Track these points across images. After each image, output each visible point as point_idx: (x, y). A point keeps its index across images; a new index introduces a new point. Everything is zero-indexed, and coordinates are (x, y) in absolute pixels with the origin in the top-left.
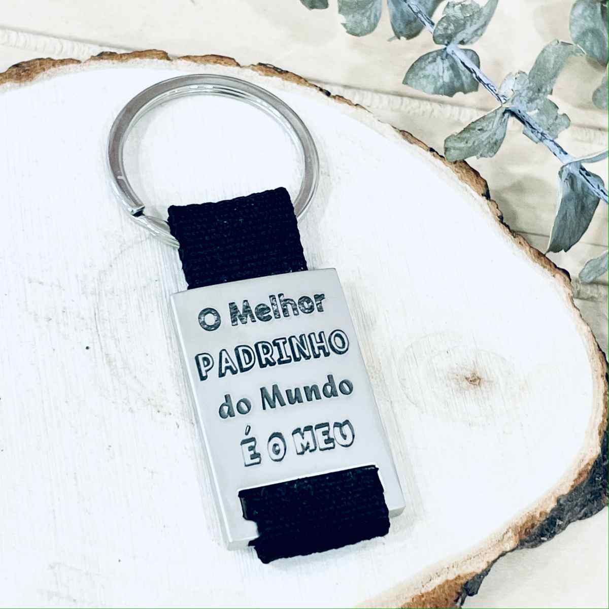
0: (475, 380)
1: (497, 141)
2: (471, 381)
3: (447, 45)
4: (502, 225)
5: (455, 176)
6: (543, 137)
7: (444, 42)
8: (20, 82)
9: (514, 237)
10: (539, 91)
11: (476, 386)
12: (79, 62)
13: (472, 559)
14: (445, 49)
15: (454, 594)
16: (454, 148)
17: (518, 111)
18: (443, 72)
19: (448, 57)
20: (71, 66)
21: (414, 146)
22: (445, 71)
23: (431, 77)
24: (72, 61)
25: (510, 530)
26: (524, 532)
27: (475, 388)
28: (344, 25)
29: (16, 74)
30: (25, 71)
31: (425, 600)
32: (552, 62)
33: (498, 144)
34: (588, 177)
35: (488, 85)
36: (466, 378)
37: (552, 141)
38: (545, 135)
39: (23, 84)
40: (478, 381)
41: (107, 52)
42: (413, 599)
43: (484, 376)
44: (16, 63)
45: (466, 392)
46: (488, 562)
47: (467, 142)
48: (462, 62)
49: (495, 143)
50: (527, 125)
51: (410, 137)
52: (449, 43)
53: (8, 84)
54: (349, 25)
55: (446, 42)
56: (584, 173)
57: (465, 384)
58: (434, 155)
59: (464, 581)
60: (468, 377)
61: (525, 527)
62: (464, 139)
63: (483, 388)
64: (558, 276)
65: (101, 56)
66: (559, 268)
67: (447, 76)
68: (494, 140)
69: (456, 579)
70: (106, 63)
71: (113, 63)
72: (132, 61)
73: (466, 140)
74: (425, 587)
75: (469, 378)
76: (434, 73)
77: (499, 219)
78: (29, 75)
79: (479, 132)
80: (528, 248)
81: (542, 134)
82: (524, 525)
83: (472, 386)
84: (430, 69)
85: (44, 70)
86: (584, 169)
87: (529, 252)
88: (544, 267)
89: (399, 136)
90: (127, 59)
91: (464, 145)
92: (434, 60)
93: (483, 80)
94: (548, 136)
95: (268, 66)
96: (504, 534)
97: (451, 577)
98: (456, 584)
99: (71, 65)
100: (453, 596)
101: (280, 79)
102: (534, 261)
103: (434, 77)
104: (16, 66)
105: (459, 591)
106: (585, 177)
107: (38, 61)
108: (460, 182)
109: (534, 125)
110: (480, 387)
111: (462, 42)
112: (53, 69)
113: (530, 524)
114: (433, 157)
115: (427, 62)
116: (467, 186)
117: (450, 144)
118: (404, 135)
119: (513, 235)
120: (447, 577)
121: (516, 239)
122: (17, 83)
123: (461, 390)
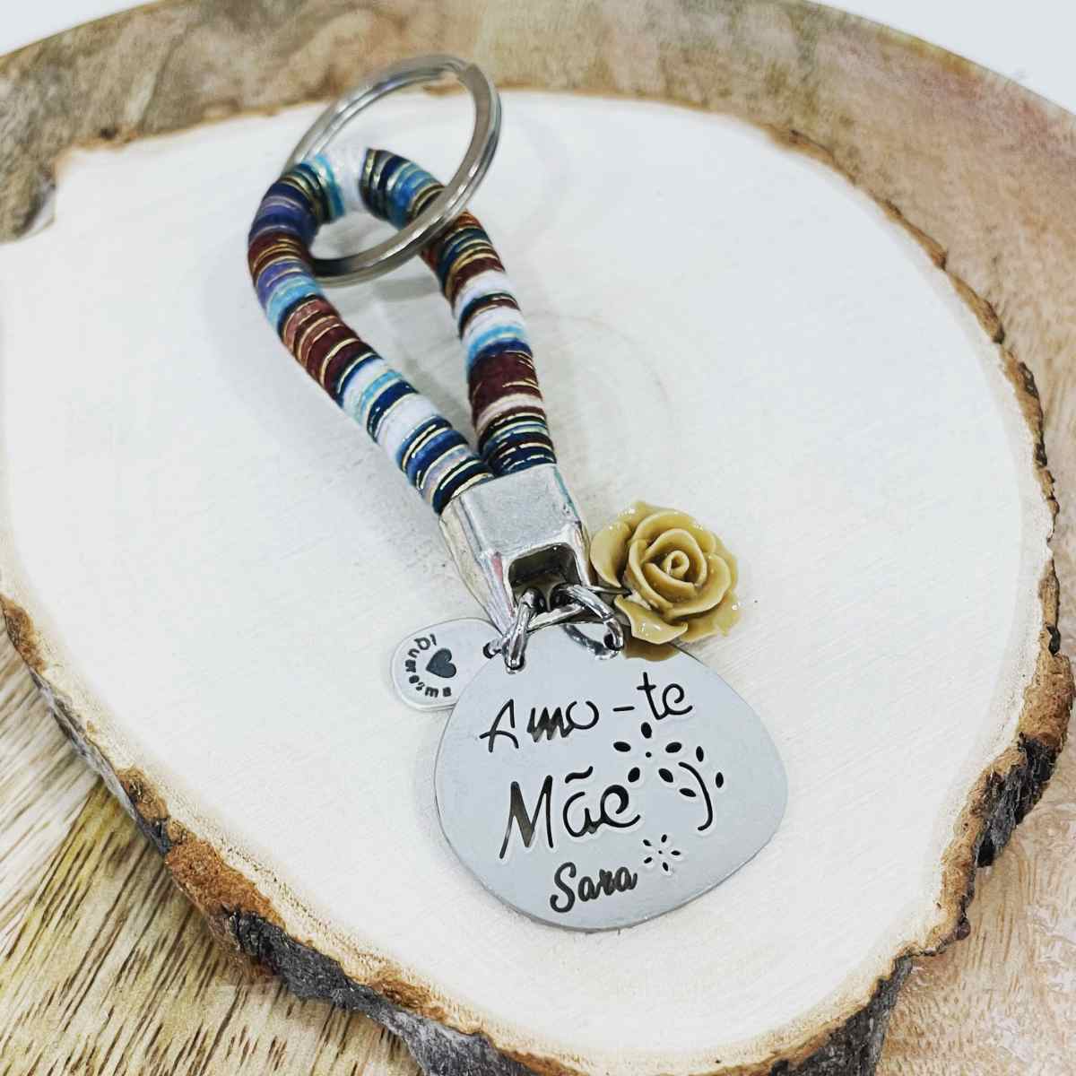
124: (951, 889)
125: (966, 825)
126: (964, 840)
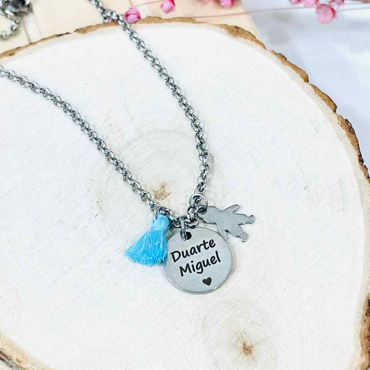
0: (247, 350)
11: (244, 352)
20: (259, 47)
36: (244, 344)
39: (229, 36)
40: (248, 352)
57: (240, 345)
60: (246, 344)
63: (246, 357)
64: (364, 357)
88: (362, 345)
101: (345, 133)
102: (360, 336)
124: (365, 347)
125: (365, 320)
126: (366, 327)
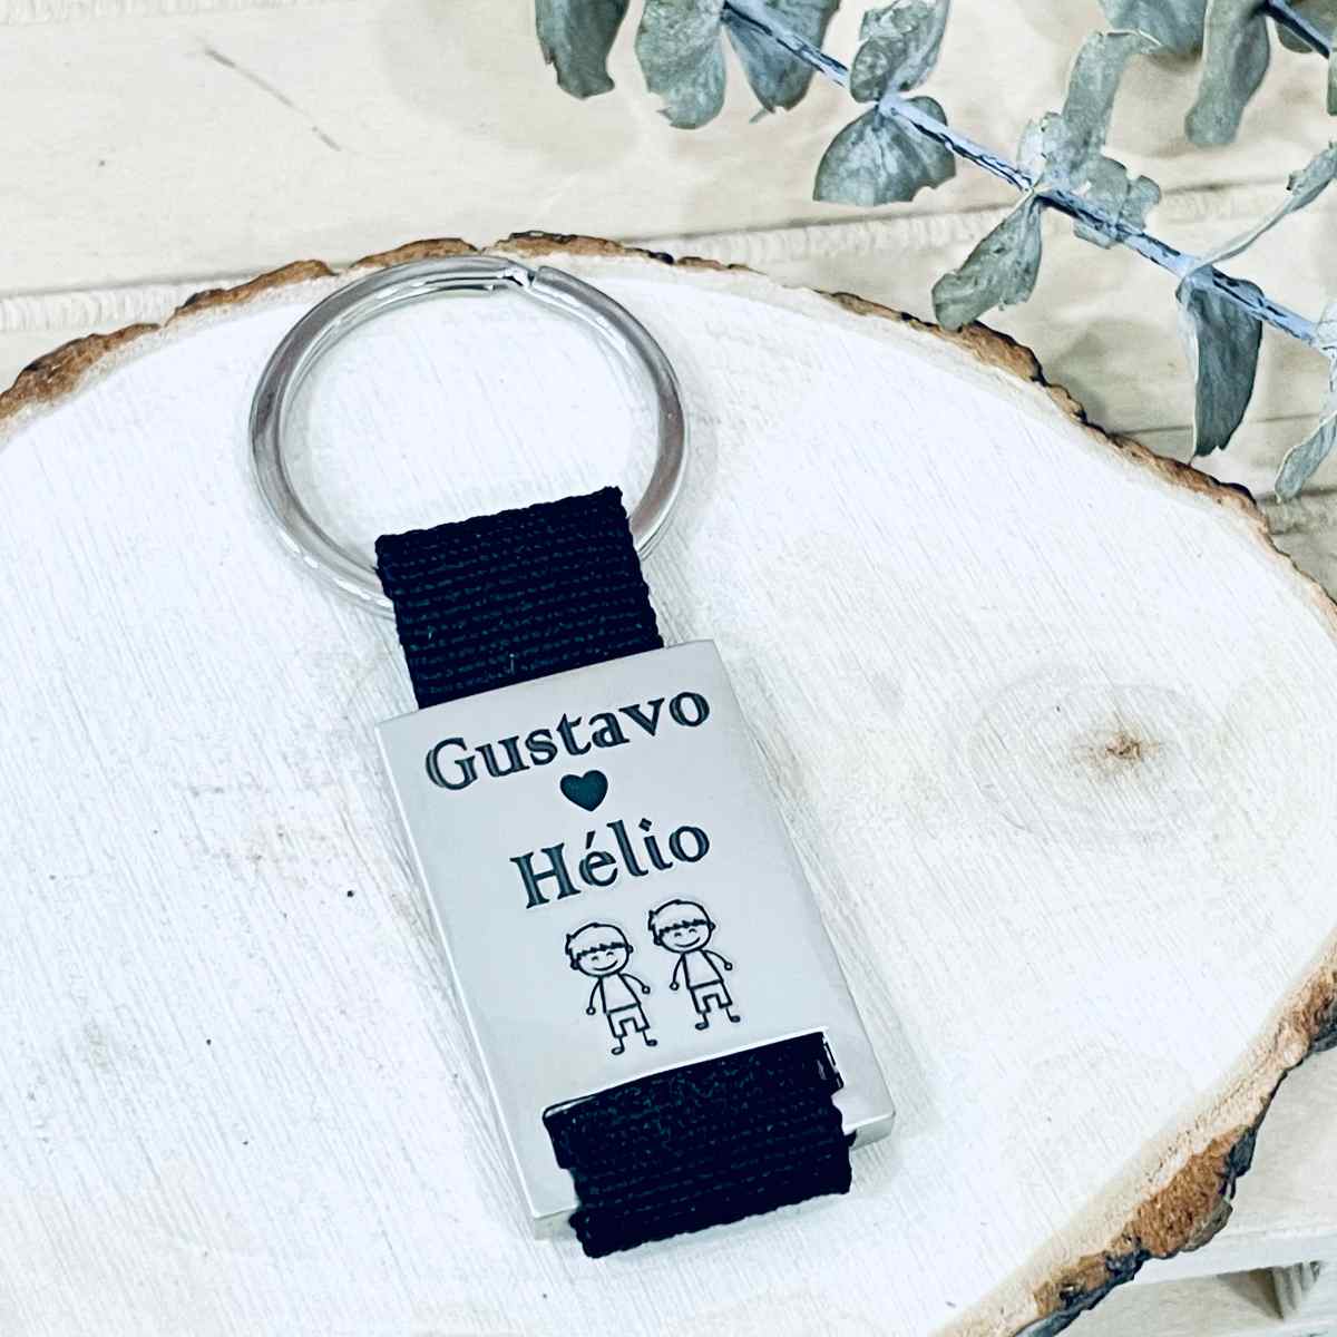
1: (1028, 265)
2: (1121, 753)
3: (878, 100)
4: (1087, 428)
5: (968, 356)
6: (1122, 234)
7: (871, 94)
8: (51, 399)
9: (1120, 447)
10: (1086, 143)
12: (154, 327)
13: (1229, 1100)
14: (877, 107)
15: (1215, 1179)
16: (955, 301)
17: (1056, 194)
18: (883, 155)
19: (886, 122)
21: (871, 319)
22: (887, 152)
23: (862, 172)
24: (138, 328)
25: (1286, 1024)
26: (1312, 1020)
27: (1132, 765)
28: (665, 113)
29: (36, 385)
30: (51, 374)
31: (1163, 1206)
32: (1099, 77)
33: (1032, 269)
34: (1233, 289)
35: (981, 158)
37: (1143, 235)
38: (1126, 229)
41: (203, 293)
42: (1139, 1213)
43: (1142, 737)
44: (28, 363)
45: (1117, 777)
46: (1262, 1099)
47: (976, 283)
48: (916, 125)
49: (1027, 271)
50: (1082, 215)
51: (856, 302)
52: (881, 94)
53: (27, 410)
54: (674, 109)
55: (876, 95)
56: (1223, 282)
58: (913, 326)
59: (1226, 1149)
61: (1313, 1010)
62: (969, 278)
65: (194, 302)
66: (1225, 485)
67: (892, 162)
68: (1023, 266)
69: (1209, 1148)
70: (208, 314)
71: (225, 311)
72: (260, 297)
73: (973, 280)
74: (1155, 1180)
75: (1116, 748)
76: (867, 162)
77: (1079, 419)
78: (63, 379)
79: (996, 255)
80: (1152, 461)
81: (1118, 227)
82: (1308, 1007)
83: (1127, 763)
84: (858, 157)
85: (90, 361)
86: (1221, 275)
87: (1156, 468)
89: (835, 306)
90: (247, 296)
91: (972, 291)
92: (861, 137)
93: (969, 150)
94: (1131, 228)
95: (533, 234)
96: (1276, 1037)
97: (1200, 1148)
98: (1211, 1158)
99: (141, 338)
100: (1213, 1185)
103: (868, 170)
104: (32, 368)
105: (1223, 1170)
106: (1227, 290)
107: (72, 347)
108: (980, 365)
109: (1096, 213)
110: (1143, 760)
111: (905, 87)
112: (107, 356)
113: (1319, 1002)
114: (913, 330)
115: (849, 143)
116: (998, 370)
117: (944, 296)
118: (843, 301)
119: (1117, 444)
120: (1189, 1149)
121: (1124, 450)
122: (44, 402)
123: (1107, 776)
